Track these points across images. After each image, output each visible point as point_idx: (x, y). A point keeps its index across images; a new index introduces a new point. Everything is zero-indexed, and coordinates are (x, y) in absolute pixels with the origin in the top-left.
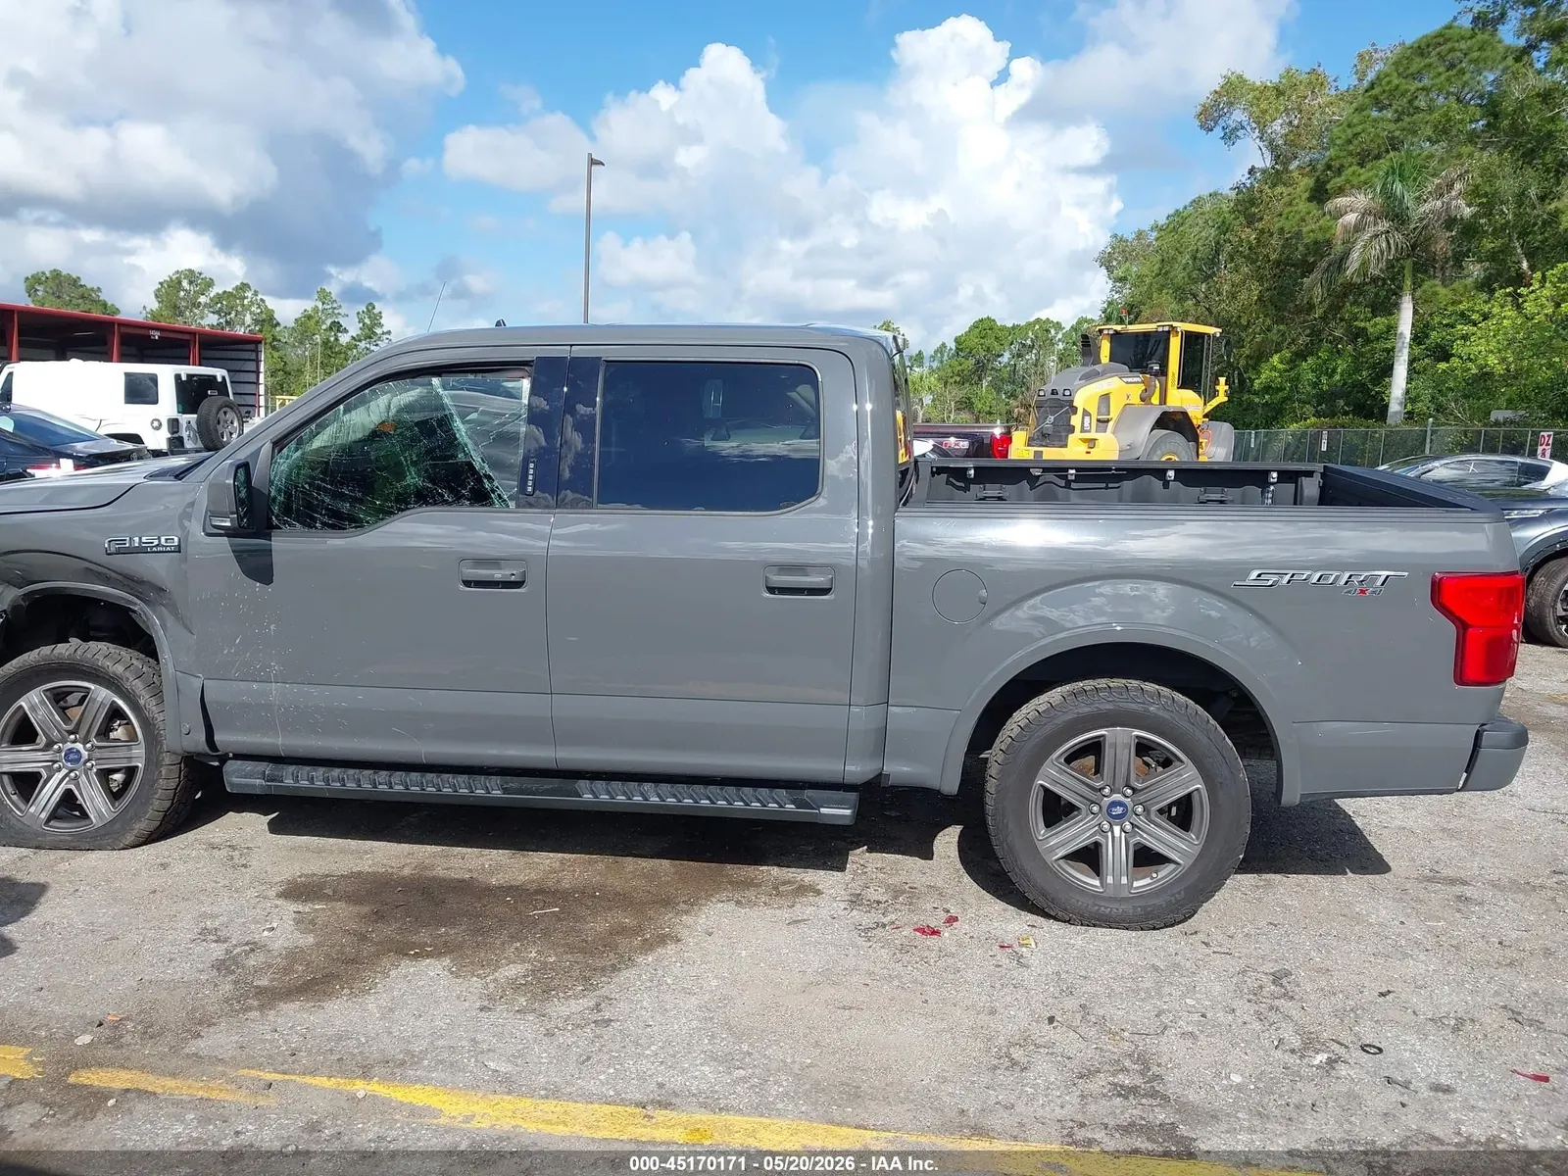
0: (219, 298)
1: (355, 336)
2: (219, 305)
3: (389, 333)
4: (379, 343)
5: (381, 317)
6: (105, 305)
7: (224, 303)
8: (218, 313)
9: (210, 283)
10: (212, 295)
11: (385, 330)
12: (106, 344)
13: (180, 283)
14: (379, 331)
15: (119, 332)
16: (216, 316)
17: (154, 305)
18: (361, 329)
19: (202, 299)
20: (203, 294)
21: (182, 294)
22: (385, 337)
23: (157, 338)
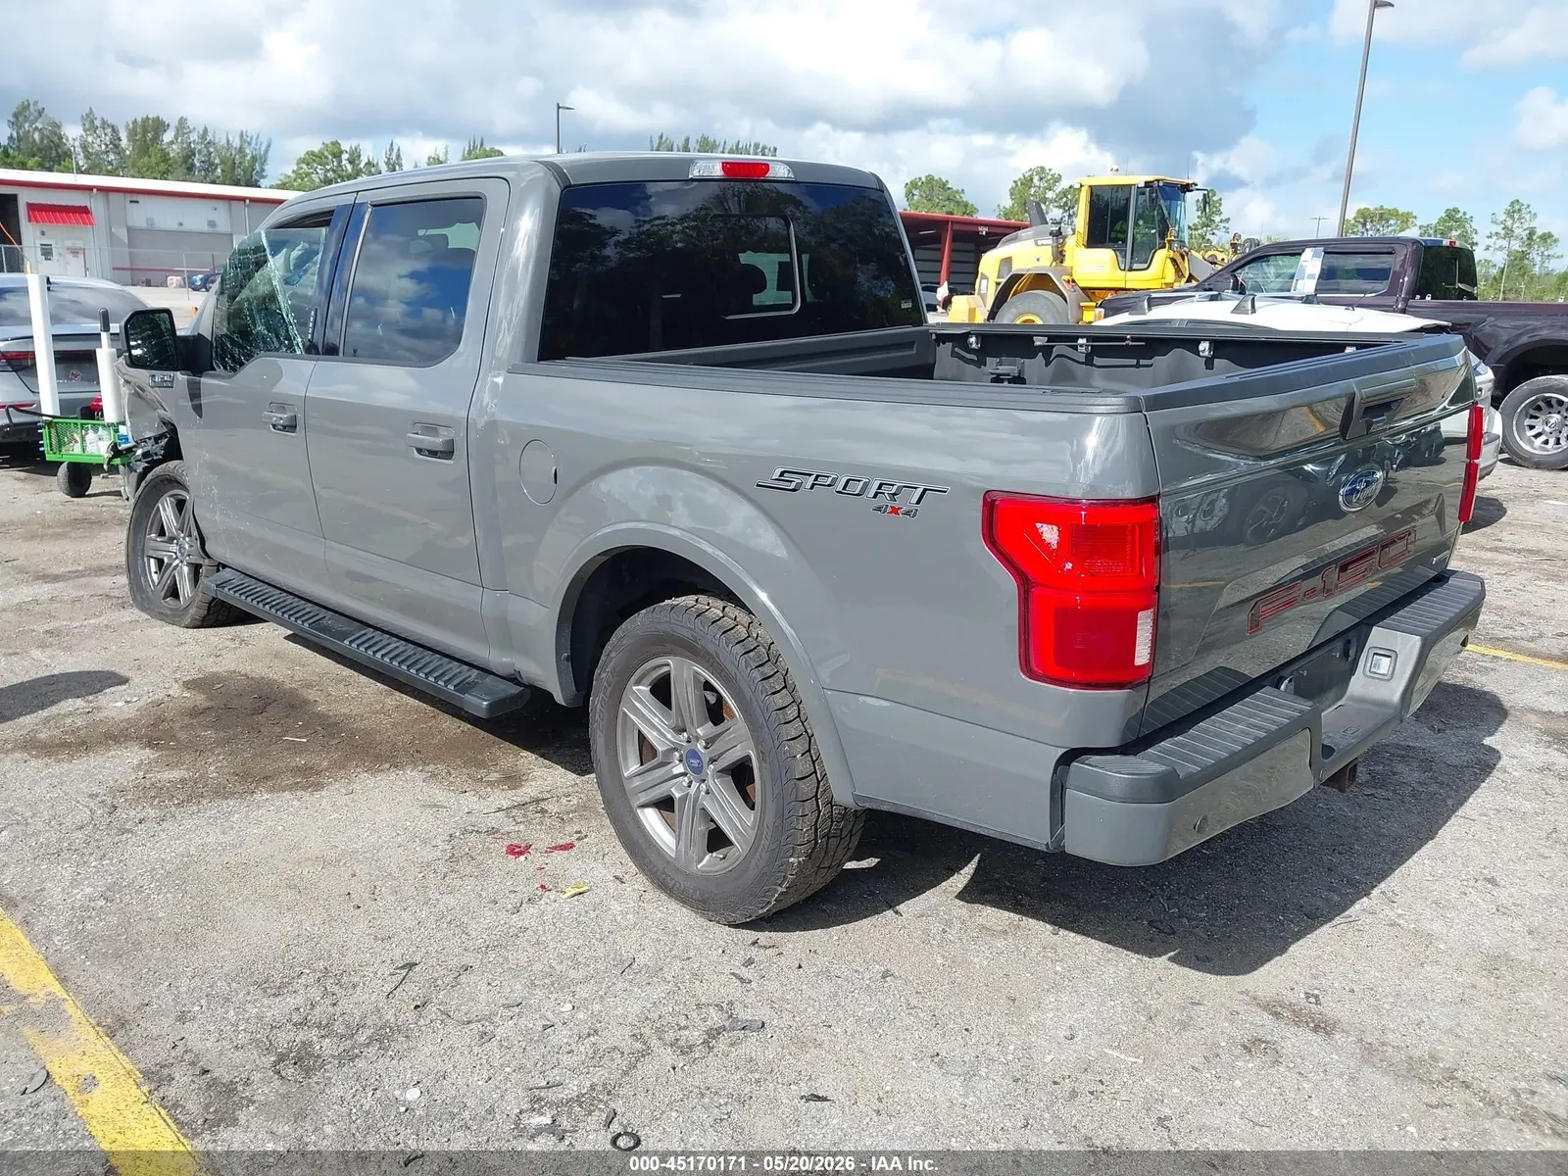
0: (1065, 193)
1: (1191, 225)
2: (1064, 200)
3: (1228, 220)
4: (1215, 231)
5: (1220, 205)
6: (966, 205)
7: (1069, 197)
8: (1059, 207)
9: (1058, 179)
10: (1057, 191)
11: (1223, 217)
12: (940, 242)
13: (1032, 180)
14: (1217, 219)
15: (952, 229)
16: (1061, 211)
17: (1008, 203)
18: (1198, 217)
19: (1050, 195)
20: (1050, 190)
21: (1033, 190)
22: (1222, 225)
23: (984, 233)
